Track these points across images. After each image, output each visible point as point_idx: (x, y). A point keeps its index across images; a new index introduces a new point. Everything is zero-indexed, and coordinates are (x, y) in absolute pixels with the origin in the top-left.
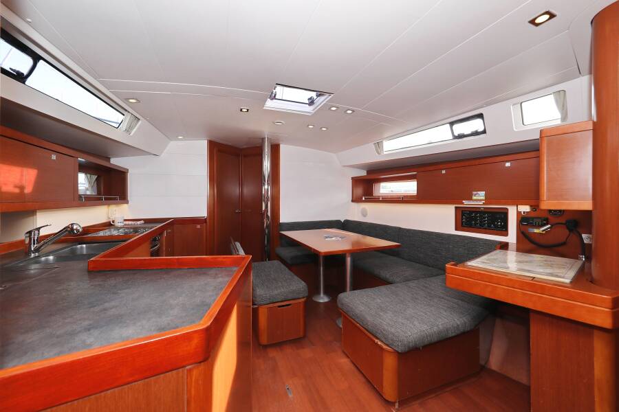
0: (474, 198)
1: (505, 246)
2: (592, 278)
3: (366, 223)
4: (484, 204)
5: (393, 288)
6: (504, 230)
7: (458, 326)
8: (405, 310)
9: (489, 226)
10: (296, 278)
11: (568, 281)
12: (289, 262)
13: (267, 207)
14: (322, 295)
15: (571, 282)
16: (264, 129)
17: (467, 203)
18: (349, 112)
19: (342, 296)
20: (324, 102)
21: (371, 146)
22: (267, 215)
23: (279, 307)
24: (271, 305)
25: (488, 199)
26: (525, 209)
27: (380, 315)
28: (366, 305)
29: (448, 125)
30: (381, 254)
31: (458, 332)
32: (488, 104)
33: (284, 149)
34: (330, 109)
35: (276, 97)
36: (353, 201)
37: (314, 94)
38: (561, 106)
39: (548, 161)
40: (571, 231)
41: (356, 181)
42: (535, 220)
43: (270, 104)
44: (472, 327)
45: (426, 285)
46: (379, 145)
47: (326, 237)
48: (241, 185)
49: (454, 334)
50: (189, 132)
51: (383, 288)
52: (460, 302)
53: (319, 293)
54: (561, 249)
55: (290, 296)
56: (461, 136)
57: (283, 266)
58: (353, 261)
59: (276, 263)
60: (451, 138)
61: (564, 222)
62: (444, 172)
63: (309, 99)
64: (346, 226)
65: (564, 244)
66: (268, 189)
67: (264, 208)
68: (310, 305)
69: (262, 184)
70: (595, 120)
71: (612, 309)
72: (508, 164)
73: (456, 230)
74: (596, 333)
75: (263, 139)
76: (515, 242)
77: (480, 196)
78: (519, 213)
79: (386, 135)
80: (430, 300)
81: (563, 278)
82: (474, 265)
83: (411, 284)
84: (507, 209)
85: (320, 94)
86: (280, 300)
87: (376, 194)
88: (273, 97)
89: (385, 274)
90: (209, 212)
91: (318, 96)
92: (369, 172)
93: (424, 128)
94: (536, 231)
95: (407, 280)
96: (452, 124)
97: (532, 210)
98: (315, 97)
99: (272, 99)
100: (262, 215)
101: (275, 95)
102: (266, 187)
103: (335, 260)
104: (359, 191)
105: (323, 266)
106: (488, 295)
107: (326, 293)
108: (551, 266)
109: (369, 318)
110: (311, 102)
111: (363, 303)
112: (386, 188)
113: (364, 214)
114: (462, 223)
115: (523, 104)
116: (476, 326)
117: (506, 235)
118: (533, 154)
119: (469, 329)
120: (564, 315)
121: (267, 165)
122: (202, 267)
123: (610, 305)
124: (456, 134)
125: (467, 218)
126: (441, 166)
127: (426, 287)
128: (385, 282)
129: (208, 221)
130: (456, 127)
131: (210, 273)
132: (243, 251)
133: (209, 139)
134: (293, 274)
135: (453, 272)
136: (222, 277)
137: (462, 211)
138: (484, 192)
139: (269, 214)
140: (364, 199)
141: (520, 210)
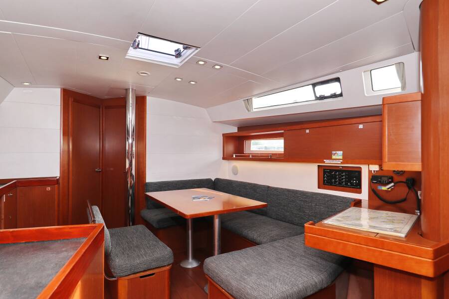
0: (334, 157)
1: (358, 203)
2: (422, 232)
3: (237, 181)
4: (342, 163)
5: (259, 249)
6: (357, 188)
7: (316, 283)
8: (268, 272)
9: (346, 184)
10: (161, 243)
11: (403, 235)
12: (154, 225)
13: (131, 164)
14: (190, 260)
15: (406, 236)
16: (129, 79)
17: (327, 162)
18: (217, 67)
19: (208, 261)
20: (192, 55)
21: (241, 103)
22: (131, 174)
23: (141, 277)
24: (132, 276)
25: (345, 159)
26: (375, 168)
27: (244, 279)
28: (232, 269)
29: (311, 86)
30: (251, 214)
31: (316, 290)
32: (344, 69)
33: (150, 101)
34: (197, 62)
35: (140, 46)
36: (224, 158)
37: (181, 47)
38: (402, 75)
39: (388, 127)
40: (409, 188)
41: (227, 138)
42: (383, 178)
43: (132, 53)
44: (329, 284)
45: (291, 244)
46: (248, 102)
47: (194, 198)
48: (102, 140)
49: (312, 293)
50: (36, 78)
51: (249, 251)
52: (319, 260)
53: (187, 258)
54: (403, 205)
55: (154, 265)
56: (322, 98)
57: (148, 231)
58: (222, 223)
59: (141, 228)
60: (314, 98)
61: (405, 181)
62: (308, 131)
63: (176, 51)
64: (216, 185)
65: (405, 200)
66: (132, 144)
67: (127, 166)
68: (176, 273)
69: (125, 139)
70: (423, 92)
71: (433, 260)
72: (361, 126)
73: (319, 187)
74: (423, 281)
75: (127, 90)
76: (367, 199)
77: (338, 155)
78: (370, 172)
79: (256, 92)
80: (293, 259)
81: (400, 232)
82: (330, 223)
83: (276, 244)
84: (360, 168)
85: (187, 47)
86: (143, 270)
87: (246, 151)
88: (137, 47)
89: (253, 234)
90: (62, 172)
91: (185, 48)
92: (240, 129)
93: (291, 87)
94: (384, 188)
95: (273, 240)
96: (314, 85)
97: (379, 169)
98: (182, 50)
99: (136, 48)
100: (125, 174)
101: (138, 44)
102: (130, 141)
103: (203, 222)
104: (231, 148)
105: (191, 230)
106: (340, 252)
107: (195, 257)
108: (392, 222)
109: (234, 283)
110: (178, 54)
111: (228, 267)
112: (257, 146)
113: (235, 172)
114: (324, 180)
115: (372, 72)
116: (333, 282)
117: (360, 192)
118: (377, 119)
119: (326, 286)
120: (399, 267)
121: (131, 117)
122: (44, 240)
123: (432, 255)
124: (318, 95)
125: (328, 176)
126: (306, 126)
127: (290, 246)
128: (252, 243)
129: (61, 181)
130: (318, 88)
131: (52, 247)
132: (101, 216)
133: (63, 87)
134: (158, 239)
135: (312, 231)
136: (66, 251)
137: (324, 170)
138: (342, 152)
139: (134, 172)
140: (234, 156)
141: (371, 169)
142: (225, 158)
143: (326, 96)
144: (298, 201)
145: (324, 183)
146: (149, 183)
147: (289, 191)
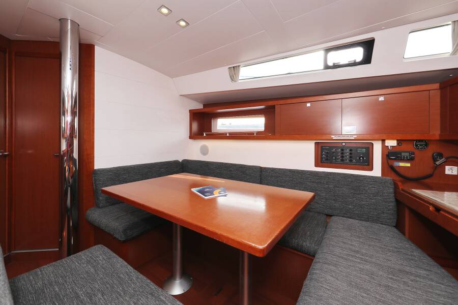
6: (368, 165)
9: (351, 161)
14: (178, 280)
17: (336, 138)
21: (224, 71)
26: (392, 143)
29: (323, 51)
33: (101, 55)
36: (191, 137)
41: (194, 115)
42: (403, 154)
46: (234, 70)
56: (336, 66)
60: (322, 67)
62: (309, 105)
65: (431, 176)
72: (382, 98)
78: (384, 147)
84: (372, 144)
87: (214, 130)
92: (205, 106)
97: (398, 144)
114: (322, 158)
115: (410, 35)
117: (371, 169)
124: (330, 64)
125: (326, 154)
130: (331, 54)
137: (322, 147)
139: (76, 155)
140: (205, 135)
141: (386, 145)
142: (193, 136)
144: (308, 183)
145: (321, 160)
146: (99, 170)
147: (290, 171)
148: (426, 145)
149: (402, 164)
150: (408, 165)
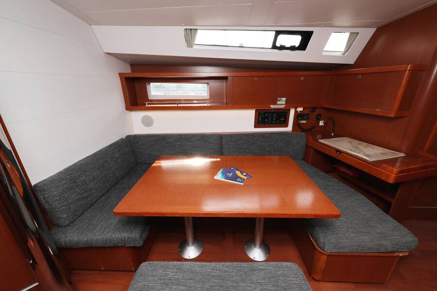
0: (278, 103)
4: (284, 107)
6: (286, 123)
9: (276, 122)
17: (273, 107)
29: (273, 33)
36: (129, 108)
40: (318, 120)
56: (282, 48)
65: (314, 127)
72: (302, 78)
73: (255, 127)
76: (291, 130)
77: (282, 101)
78: (296, 112)
96: (278, 33)
97: (303, 109)
114: (259, 122)
117: (287, 126)
124: (278, 44)
125: (262, 117)
130: (281, 37)
137: (259, 113)
138: (285, 99)
140: (147, 105)
141: (297, 110)
143: (286, 46)
148: (315, 110)
149: (302, 122)
150: (305, 122)
